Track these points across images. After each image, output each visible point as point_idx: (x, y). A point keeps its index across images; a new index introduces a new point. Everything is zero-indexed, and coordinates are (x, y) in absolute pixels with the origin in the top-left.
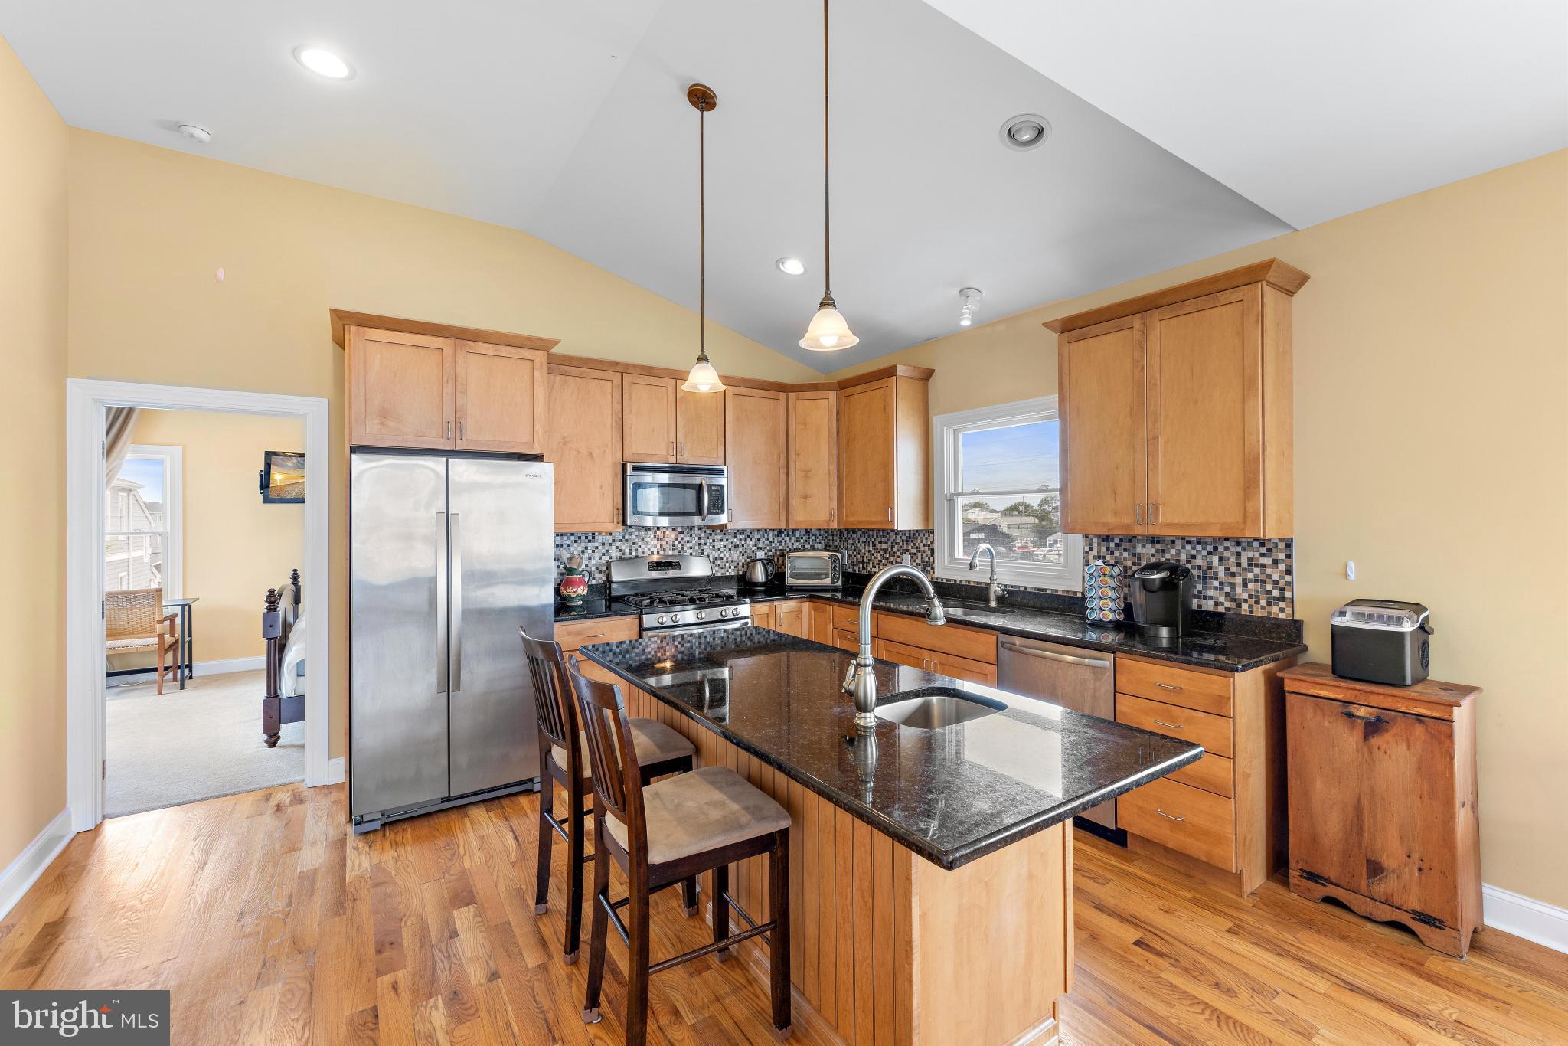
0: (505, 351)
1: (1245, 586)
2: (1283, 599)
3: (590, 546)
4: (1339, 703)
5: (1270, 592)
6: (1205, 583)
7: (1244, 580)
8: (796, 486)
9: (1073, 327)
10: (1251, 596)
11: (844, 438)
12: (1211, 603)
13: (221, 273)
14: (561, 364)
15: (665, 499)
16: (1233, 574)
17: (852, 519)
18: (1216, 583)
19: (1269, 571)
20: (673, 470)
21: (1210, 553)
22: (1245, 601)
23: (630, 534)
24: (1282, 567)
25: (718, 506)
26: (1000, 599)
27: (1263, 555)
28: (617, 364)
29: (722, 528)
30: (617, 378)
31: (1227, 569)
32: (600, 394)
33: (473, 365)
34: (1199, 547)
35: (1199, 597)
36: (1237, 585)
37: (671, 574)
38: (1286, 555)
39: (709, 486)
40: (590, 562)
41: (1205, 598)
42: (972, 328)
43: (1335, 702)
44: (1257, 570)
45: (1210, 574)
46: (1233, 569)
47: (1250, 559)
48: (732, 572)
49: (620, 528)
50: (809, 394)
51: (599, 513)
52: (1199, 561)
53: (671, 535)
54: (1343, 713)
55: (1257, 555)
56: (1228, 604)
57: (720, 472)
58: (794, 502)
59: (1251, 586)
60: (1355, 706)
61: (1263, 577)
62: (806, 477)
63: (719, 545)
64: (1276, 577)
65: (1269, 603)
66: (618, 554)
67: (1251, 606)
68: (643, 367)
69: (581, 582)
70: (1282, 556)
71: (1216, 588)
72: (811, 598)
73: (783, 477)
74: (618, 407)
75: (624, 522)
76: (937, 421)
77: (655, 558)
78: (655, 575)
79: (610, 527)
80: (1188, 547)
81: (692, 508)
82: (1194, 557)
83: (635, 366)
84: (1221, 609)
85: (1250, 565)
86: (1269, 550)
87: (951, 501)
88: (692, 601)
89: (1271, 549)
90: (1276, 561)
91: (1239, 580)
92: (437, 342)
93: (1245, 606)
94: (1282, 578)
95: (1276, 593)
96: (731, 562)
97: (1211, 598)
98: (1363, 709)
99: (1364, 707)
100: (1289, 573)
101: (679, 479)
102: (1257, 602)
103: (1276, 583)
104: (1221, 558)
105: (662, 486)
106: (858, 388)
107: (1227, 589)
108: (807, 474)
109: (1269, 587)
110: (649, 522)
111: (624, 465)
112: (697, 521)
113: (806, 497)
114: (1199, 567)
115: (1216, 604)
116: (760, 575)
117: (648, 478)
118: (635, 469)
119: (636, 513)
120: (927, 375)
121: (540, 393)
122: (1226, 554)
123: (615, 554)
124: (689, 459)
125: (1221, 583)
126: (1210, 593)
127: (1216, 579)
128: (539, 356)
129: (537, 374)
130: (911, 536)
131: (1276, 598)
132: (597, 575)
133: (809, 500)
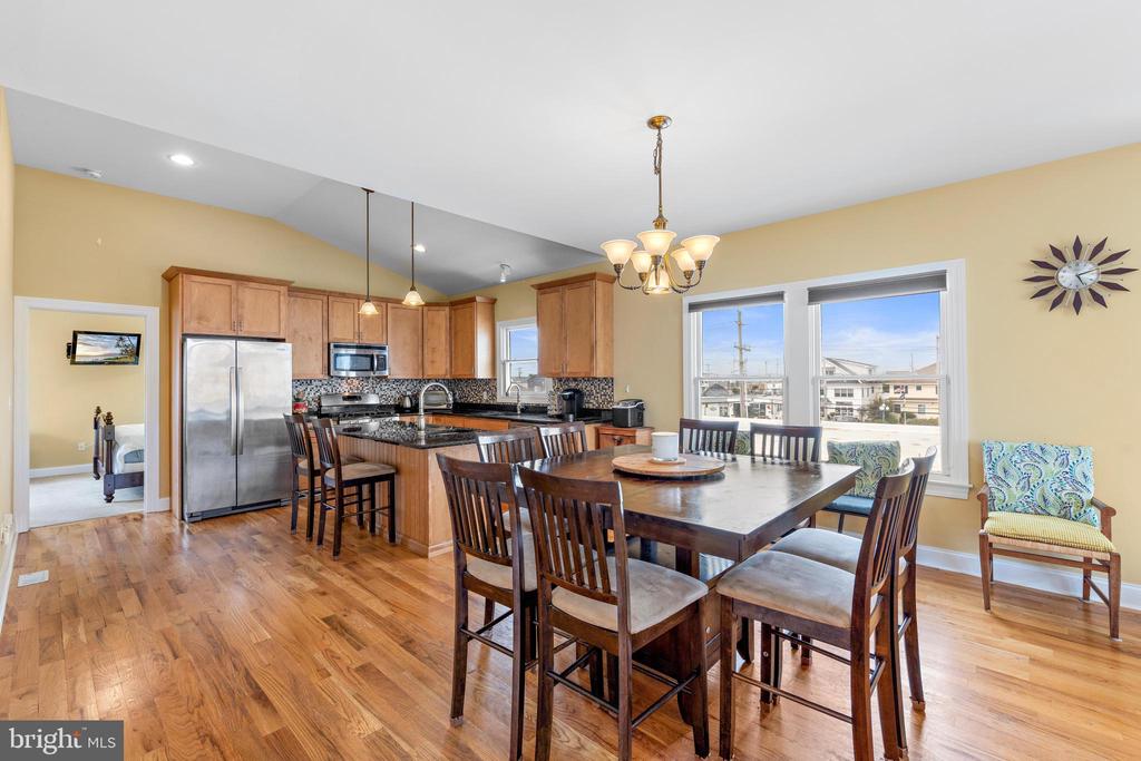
0: (265, 286)
1: (601, 397)
2: (611, 402)
3: (309, 387)
5: (607, 399)
6: (590, 397)
7: (601, 395)
8: (428, 357)
9: (542, 288)
10: (603, 401)
11: (453, 332)
13: (99, 241)
14: (295, 291)
15: (353, 363)
17: (458, 373)
18: (593, 397)
19: (607, 391)
20: (357, 347)
22: (601, 403)
23: (332, 381)
24: (611, 389)
25: (383, 366)
26: (522, 410)
27: (606, 385)
28: (325, 291)
29: (386, 377)
30: (325, 298)
31: (596, 391)
32: (316, 307)
33: (248, 295)
34: (588, 383)
36: (599, 397)
37: (357, 402)
39: (378, 356)
40: (310, 395)
41: (590, 403)
42: (506, 283)
44: (604, 391)
45: (591, 393)
46: (598, 391)
47: (602, 386)
48: (392, 402)
49: (327, 378)
50: (435, 308)
51: (315, 368)
52: (588, 388)
53: (356, 382)
54: (612, 439)
55: (604, 385)
56: (596, 405)
57: (384, 348)
58: (427, 365)
59: (603, 397)
61: (606, 393)
63: (384, 388)
64: (609, 393)
65: (608, 404)
66: (325, 392)
68: (339, 293)
69: (304, 406)
70: (611, 385)
71: (593, 399)
72: (434, 414)
73: (420, 352)
74: (325, 314)
75: (329, 374)
76: (498, 324)
77: (347, 394)
78: (347, 403)
79: (321, 377)
80: (585, 382)
81: (368, 368)
83: (335, 292)
84: (594, 407)
85: (602, 389)
86: (607, 382)
87: (504, 364)
88: (367, 415)
90: (609, 387)
91: (599, 395)
92: (228, 282)
93: (601, 405)
94: (611, 393)
95: (609, 400)
96: (391, 395)
97: (592, 403)
98: (617, 436)
100: (613, 391)
101: (362, 352)
102: (604, 404)
103: (609, 395)
104: (595, 387)
105: (351, 355)
106: (460, 306)
107: (596, 399)
108: (434, 350)
109: (607, 397)
110: (343, 374)
111: (329, 345)
112: (372, 374)
113: (433, 362)
114: (588, 391)
116: (408, 404)
117: (343, 351)
118: (336, 346)
119: (336, 369)
120: (493, 302)
121: (283, 307)
122: (596, 385)
123: (323, 392)
124: (366, 341)
126: (591, 401)
127: (593, 395)
128: (283, 289)
129: (282, 298)
130: (486, 382)
132: (313, 403)
133: (435, 364)
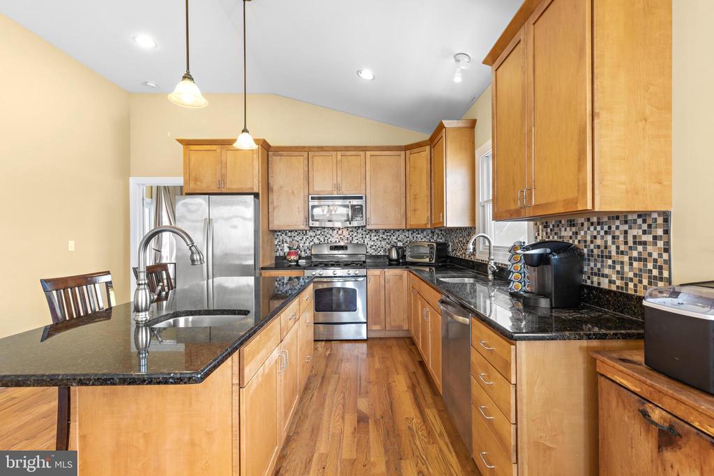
1: (631, 264)
2: (661, 279)
4: (636, 397)
5: (650, 271)
6: (602, 262)
7: (630, 258)
8: (410, 205)
10: (635, 275)
12: (606, 280)
16: (622, 253)
17: (435, 222)
18: (610, 262)
19: (650, 248)
21: (606, 233)
22: (631, 280)
23: (324, 232)
24: (660, 244)
26: (495, 274)
27: (644, 232)
28: (304, 147)
30: (305, 154)
31: (618, 247)
32: (298, 163)
33: (229, 156)
34: (599, 228)
35: (599, 276)
36: (625, 264)
37: (342, 252)
38: (664, 230)
39: (354, 207)
41: (603, 276)
43: (634, 395)
44: (640, 248)
45: (606, 253)
46: (622, 248)
47: (635, 237)
48: (382, 253)
50: (416, 150)
51: (298, 219)
52: (599, 242)
53: (346, 233)
54: (639, 410)
55: (640, 232)
56: (618, 283)
57: (361, 198)
58: (409, 213)
59: (635, 264)
60: (651, 405)
61: (645, 255)
62: (415, 198)
64: (655, 255)
65: (650, 283)
66: (318, 242)
67: (635, 286)
68: (319, 147)
70: (660, 232)
71: (610, 267)
73: (403, 199)
74: (306, 169)
75: (309, 224)
77: (337, 244)
79: (303, 227)
80: (592, 228)
82: (595, 237)
83: (314, 147)
84: (614, 288)
85: (635, 243)
86: (650, 226)
87: (484, 207)
89: (651, 225)
90: (655, 238)
91: (626, 259)
92: (214, 147)
93: (631, 285)
94: (660, 255)
95: (655, 272)
97: (606, 276)
98: (657, 411)
99: (659, 409)
100: (667, 250)
102: (641, 282)
103: (655, 261)
104: (614, 237)
106: (436, 141)
107: (618, 267)
109: (650, 266)
111: (308, 197)
113: (415, 210)
114: (599, 247)
115: (610, 282)
116: (394, 255)
118: (313, 198)
119: (313, 220)
120: (473, 124)
122: (617, 233)
125: (614, 262)
126: (606, 271)
127: (610, 257)
131: (655, 277)
133: (417, 212)
